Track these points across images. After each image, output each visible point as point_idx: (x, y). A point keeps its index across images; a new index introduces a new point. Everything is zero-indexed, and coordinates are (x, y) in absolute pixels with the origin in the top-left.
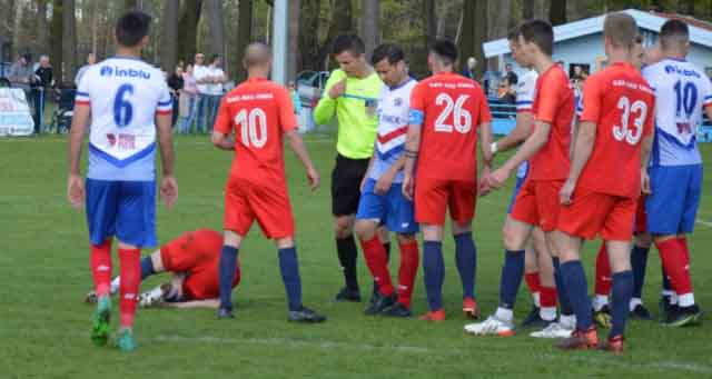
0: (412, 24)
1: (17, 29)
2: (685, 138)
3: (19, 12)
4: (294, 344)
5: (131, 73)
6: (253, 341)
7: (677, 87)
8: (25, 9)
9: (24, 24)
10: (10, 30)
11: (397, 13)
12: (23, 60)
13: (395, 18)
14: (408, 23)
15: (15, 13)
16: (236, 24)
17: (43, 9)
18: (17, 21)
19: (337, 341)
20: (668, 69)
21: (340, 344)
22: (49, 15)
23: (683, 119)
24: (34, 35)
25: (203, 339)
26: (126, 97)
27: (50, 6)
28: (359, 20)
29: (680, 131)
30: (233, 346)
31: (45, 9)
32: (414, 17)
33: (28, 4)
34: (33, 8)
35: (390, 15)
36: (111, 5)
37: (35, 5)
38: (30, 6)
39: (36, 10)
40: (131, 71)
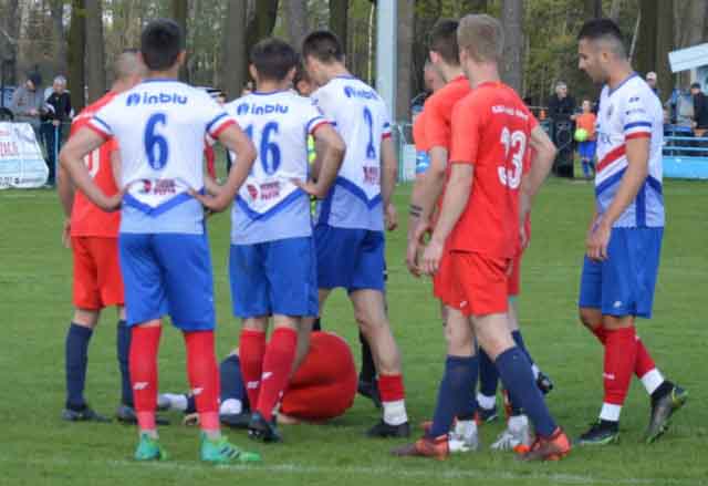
1: (23, 41)
3: (25, 16)
5: (163, 98)
6: (350, 469)
8: (34, 14)
9: (33, 34)
10: (13, 42)
11: (548, 13)
12: (30, 83)
13: (547, 18)
14: (564, 25)
15: (19, 19)
17: (58, 13)
18: (23, 31)
22: (66, 21)
24: (47, 47)
25: (279, 467)
26: (159, 129)
27: (67, 8)
31: (61, 12)
32: (573, 16)
33: (37, 5)
34: (44, 11)
35: (541, 16)
36: (153, 5)
37: (47, 7)
38: (40, 9)
39: (49, 13)
40: (162, 95)
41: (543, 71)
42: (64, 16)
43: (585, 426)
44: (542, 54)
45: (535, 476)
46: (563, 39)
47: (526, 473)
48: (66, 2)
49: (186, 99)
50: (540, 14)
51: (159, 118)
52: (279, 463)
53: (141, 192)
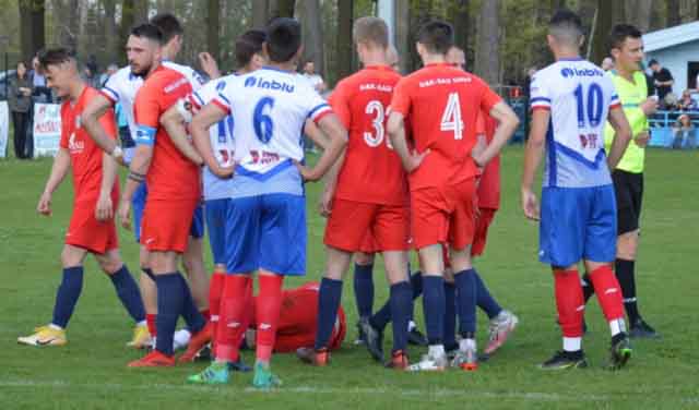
0: (539, 20)
1: (82, 36)
2: (590, 154)
3: (84, 14)
4: (405, 393)
5: (274, 85)
6: (357, 390)
7: (578, 93)
8: (91, 12)
9: (90, 29)
10: (73, 36)
11: (521, 8)
12: (87, 71)
13: (519, 13)
14: (535, 18)
15: (79, 17)
16: (336, 24)
17: (111, 12)
18: (82, 28)
19: (453, 388)
20: (565, 73)
21: (456, 392)
22: (118, 18)
23: (587, 130)
24: (102, 41)
25: (298, 390)
26: (267, 110)
27: (118, 7)
28: (478, 17)
29: (584, 145)
30: (333, 397)
31: (114, 10)
32: (542, 11)
33: (93, 6)
34: (100, 10)
35: (514, 10)
36: (191, 4)
37: (102, 7)
38: (96, 8)
39: (104, 12)
40: (274, 83)
41: (517, 57)
42: (116, 14)
43: (552, 353)
44: (515, 42)
45: (511, 395)
46: (534, 30)
47: (502, 391)
48: (118, 3)
49: (292, 88)
50: (514, 9)
51: (269, 101)
52: (298, 386)
53: (250, 163)
